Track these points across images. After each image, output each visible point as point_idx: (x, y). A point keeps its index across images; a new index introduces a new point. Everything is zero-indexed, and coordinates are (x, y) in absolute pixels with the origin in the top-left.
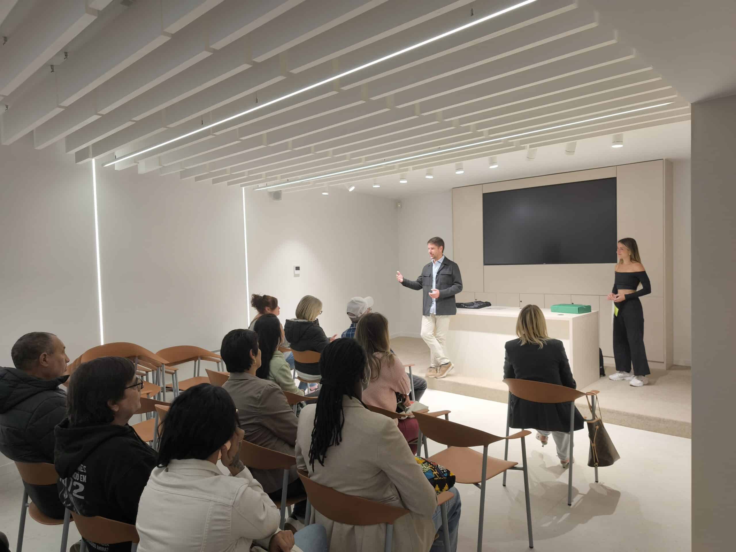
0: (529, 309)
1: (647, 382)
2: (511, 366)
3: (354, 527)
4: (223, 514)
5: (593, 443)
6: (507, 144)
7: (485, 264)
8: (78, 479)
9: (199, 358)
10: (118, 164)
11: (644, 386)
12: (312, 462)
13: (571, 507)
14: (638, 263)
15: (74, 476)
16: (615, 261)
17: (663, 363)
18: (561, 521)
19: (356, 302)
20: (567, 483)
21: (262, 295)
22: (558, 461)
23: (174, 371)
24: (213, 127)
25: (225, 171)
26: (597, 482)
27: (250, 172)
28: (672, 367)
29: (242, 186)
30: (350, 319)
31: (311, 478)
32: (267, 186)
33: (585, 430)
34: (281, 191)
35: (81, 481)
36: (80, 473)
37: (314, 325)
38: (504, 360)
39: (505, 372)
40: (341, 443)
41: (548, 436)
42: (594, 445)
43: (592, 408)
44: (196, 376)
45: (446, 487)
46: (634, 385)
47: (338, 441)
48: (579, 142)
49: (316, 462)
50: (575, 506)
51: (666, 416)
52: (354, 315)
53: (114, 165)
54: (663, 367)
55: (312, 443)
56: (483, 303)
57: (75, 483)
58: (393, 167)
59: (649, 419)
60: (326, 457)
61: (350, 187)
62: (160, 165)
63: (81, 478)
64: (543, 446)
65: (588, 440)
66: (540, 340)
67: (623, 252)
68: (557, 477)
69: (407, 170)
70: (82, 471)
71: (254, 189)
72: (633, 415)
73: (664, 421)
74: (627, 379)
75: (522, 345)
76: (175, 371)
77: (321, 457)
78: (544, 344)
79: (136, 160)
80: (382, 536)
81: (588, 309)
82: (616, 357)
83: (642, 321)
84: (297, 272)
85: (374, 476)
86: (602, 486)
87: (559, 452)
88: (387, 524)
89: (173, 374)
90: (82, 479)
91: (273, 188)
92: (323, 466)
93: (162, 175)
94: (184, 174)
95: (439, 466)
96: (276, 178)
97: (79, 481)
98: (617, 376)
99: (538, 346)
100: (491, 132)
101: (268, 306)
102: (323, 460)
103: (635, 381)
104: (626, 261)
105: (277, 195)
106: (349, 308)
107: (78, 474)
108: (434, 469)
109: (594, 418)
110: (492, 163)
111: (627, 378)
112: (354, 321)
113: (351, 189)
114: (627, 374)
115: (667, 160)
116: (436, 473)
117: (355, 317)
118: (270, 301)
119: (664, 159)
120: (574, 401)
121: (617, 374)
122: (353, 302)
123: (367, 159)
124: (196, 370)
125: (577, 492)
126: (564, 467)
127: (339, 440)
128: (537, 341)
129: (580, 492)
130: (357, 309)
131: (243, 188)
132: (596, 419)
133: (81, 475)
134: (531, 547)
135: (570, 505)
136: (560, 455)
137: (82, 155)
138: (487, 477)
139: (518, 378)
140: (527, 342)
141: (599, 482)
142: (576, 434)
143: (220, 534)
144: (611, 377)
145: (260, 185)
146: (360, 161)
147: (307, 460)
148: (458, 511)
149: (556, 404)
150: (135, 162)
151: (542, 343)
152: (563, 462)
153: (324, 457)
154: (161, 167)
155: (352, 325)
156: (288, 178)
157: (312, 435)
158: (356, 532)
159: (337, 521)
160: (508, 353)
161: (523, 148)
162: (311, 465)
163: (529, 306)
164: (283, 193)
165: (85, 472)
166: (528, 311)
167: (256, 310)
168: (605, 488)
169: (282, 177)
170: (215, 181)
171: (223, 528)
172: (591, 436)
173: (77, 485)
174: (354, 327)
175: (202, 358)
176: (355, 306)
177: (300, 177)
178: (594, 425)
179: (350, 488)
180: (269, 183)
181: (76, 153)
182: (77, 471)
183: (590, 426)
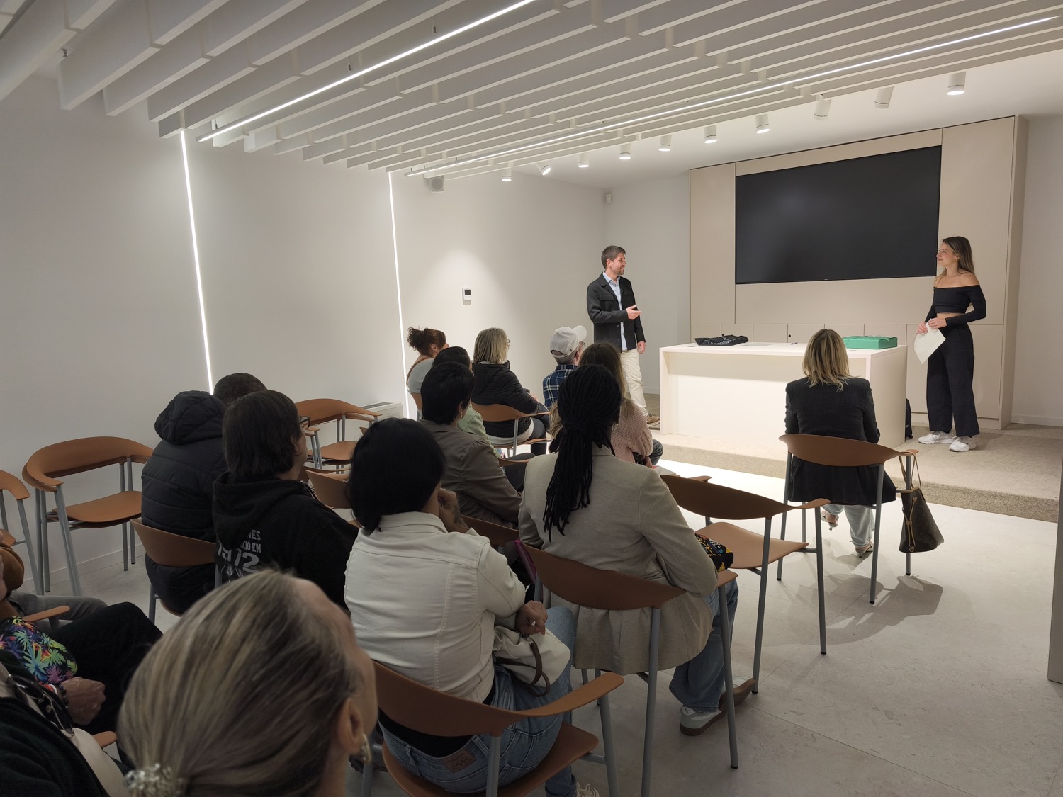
0: (825, 334)
1: (974, 446)
2: (795, 416)
3: (608, 612)
4: (466, 578)
5: (909, 520)
6: (792, 91)
7: (737, 282)
8: (249, 549)
9: (344, 416)
10: (218, 138)
11: (971, 451)
12: (547, 527)
13: (874, 605)
14: (970, 274)
15: (242, 546)
16: (934, 273)
17: (998, 419)
18: (861, 622)
19: (563, 335)
20: (869, 576)
21: (422, 329)
22: (852, 549)
23: (313, 433)
24: (365, 75)
25: (368, 147)
26: (908, 574)
27: (405, 148)
28: (1009, 425)
29: (388, 170)
30: (555, 360)
31: (546, 550)
32: (425, 169)
33: (898, 504)
34: (443, 176)
35: (253, 550)
36: (252, 541)
37: (504, 369)
38: (785, 410)
39: (787, 426)
40: (589, 506)
41: (839, 515)
42: (910, 523)
43: (907, 474)
44: (341, 440)
45: (723, 567)
46: (955, 449)
47: (585, 503)
48: (897, 86)
49: (554, 529)
50: (879, 604)
51: (1005, 490)
52: (561, 354)
53: (212, 139)
54: (997, 426)
55: (547, 503)
56: (736, 337)
57: (246, 555)
58: (615, 135)
59: (980, 494)
60: (568, 523)
61: (545, 168)
62: (278, 138)
63: (254, 547)
64: (831, 529)
65: (902, 516)
66: (839, 379)
67: (946, 259)
68: (852, 570)
69: (634, 138)
70: (255, 538)
71: (406, 174)
72: (956, 489)
73: (1001, 496)
74: (945, 442)
75: (811, 386)
76: (316, 432)
77: (561, 524)
78: (844, 384)
79: (245, 131)
80: (647, 623)
81: (891, 342)
82: (929, 413)
83: (971, 359)
84: (467, 298)
85: (631, 546)
86: (916, 579)
87: (855, 536)
88: (653, 607)
89: (312, 436)
90: (255, 549)
91: (431, 173)
92: (563, 535)
93: (278, 154)
94: (308, 153)
95: (710, 540)
96: (440, 156)
97: (251, 552)
98: (930, 438)
99: (835, 387)
100: (772, 73)
101: (434, 343)
102: (563, 526)
103: (958, 445)
104: (952, 270)
105: (437, 184)
106: (553, 344)
107: (249, 543)
108: (706, 543)
109: (908, 488)
110: (761, 125)
111: (945, 440)
112: (561, 361)
113: (546, 172)
114: (946, 436)
115: (1020, 117)
116: (708, 548)
117: (563, 356)
118: (435, 335)
119: (1017, 115)
120: (883, 464)
121: (930, 435)
122: (558, 335)
123: (579, 121)
124: (341, 432)
125: (882, 587)
126: (860, 557)
127: (586, 501)
128: (834, 380)
129: (885, 587)
130: (565, 345)
131: (390, 174)
132: (912, 489)
133: (254, 544)
134: (823, 653)
135: (873, 603)
136: (854, 540)
137: (169, 126)
138: (769, 560)
139: (803, 432)
140: (820, 381)
141: (911, 575)
142: (885, 507)
143: (464, 603)
144: (921, 439)
145: (415, 168)
146: (568, 124)
147: (540, 525)
148: (734, 599)
149: (858, 468)
150: (244, 134)
151: (841, 383)
152: (858, 550)
153: (566, 522)
154: (280, 140)
155: (558, 368)
156: (457, 156)
157: (547, 494)
158: (611, 618)
159: (583, 605)
160: (791, 401)
161: (814, 99)
162: (547, 531)
163: (824, 331)
164: (446, 180)
165: (259, 539)
166: (823, 339)
167: (417, 351)
168: (920, 582)
169: (449, 154)
170: (351, 163)
171: (468, 595)
172: (906, 510)
173: (248, 557)
174: (562, 370)
175: (348, 417)
176: (562, 341)
177: (474, 153)
178: (912, 496)
179: (600, 561)
180: (428, 164)
181: (159, 122)
182: (247, 539)
183: (905, 497)
